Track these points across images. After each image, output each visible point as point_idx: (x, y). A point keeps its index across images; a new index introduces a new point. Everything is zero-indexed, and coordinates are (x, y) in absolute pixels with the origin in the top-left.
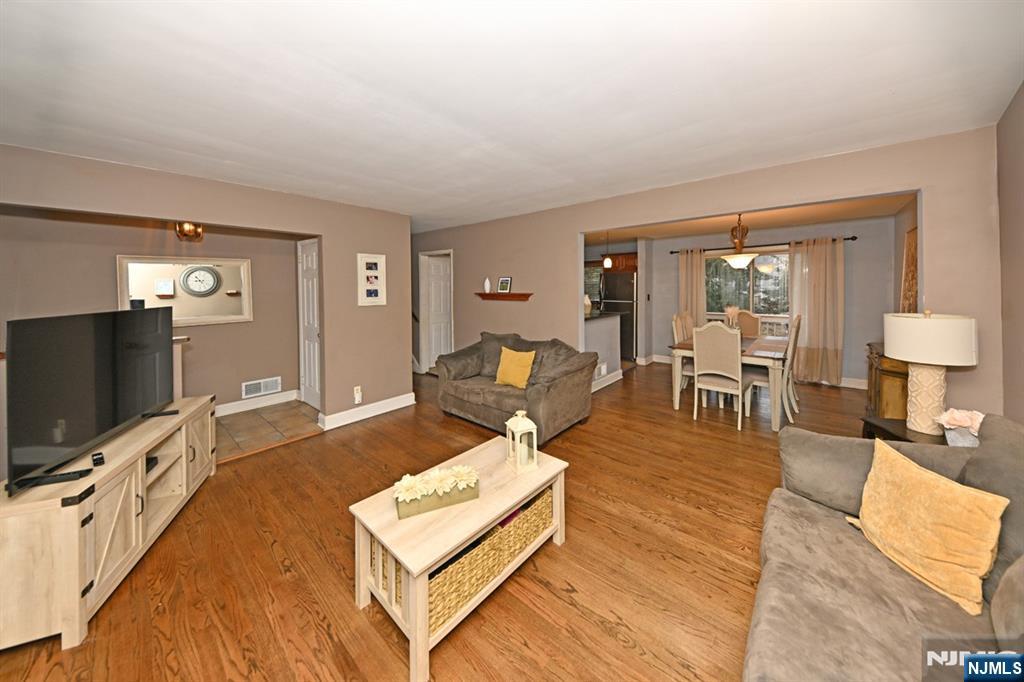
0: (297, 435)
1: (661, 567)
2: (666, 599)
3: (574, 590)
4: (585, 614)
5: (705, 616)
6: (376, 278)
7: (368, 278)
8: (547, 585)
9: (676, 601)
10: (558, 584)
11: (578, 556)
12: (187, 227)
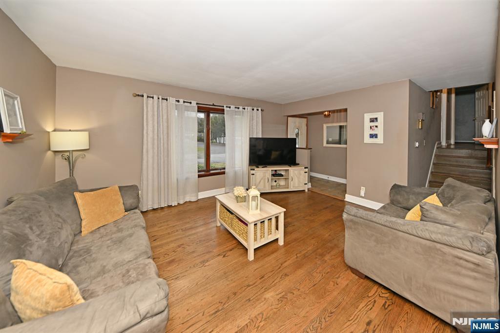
0: (338, 197)
1: (216, 297)
2: (200, 287)
3: (224, 256)
4: (214, 257)
5: (183, 300)
6: (377, 126)
7: (371, 127)
8: (231, 250)
9: (197, 291)
10: (229, 253)
11: (240, 263)
12: (326, 113)
